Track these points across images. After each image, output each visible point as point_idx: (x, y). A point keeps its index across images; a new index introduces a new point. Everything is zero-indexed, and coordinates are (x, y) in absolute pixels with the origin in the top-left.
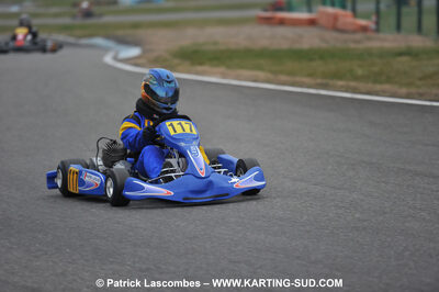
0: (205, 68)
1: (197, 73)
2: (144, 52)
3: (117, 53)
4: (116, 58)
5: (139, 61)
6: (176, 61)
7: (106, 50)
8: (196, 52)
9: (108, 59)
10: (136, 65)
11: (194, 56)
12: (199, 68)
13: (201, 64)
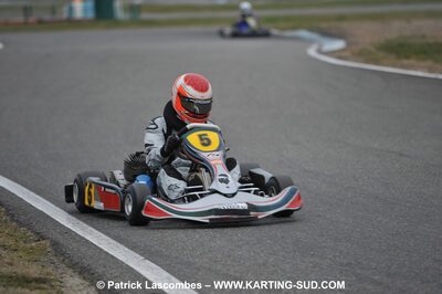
0: (412, 62)
1: (403, 67)
2: (349, 44)
3: (321, 46)
4: (320, 51)
5: (343, 54)
6: (381, 54)
7: (310, 42)
8: (401, 45)
9: (312, 52)
10: (340, 58)
11: (399, 50)
12: (405, 62)
13: (407, 57)
